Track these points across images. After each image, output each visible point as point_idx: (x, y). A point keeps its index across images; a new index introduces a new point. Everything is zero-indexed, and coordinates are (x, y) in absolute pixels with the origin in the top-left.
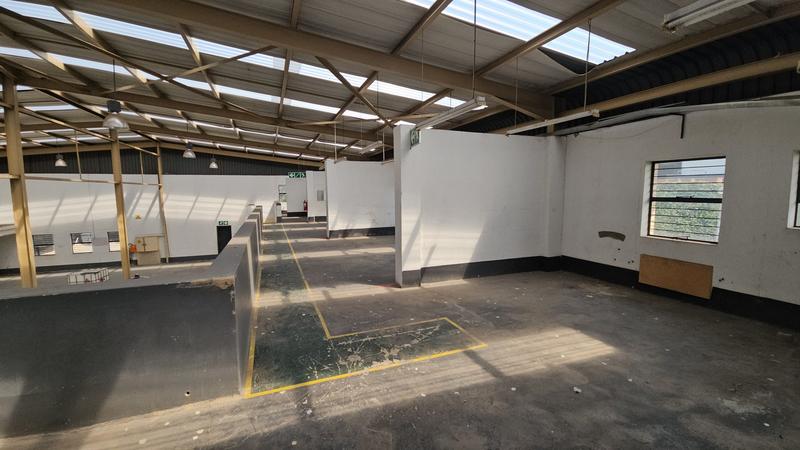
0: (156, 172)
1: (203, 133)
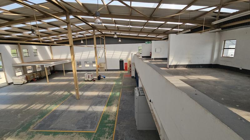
0: (104, 44)
1: (118, 29)
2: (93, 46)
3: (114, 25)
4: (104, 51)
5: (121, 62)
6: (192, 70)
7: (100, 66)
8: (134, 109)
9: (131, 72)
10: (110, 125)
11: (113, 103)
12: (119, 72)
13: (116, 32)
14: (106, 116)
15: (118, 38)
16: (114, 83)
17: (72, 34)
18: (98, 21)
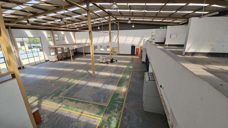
0: (118, 30)
1: (133, 15)
2: (108, 31)
3: (129, 11)
4: (118, 36)
5: (133, 47)
6: (213, 59)
7: (113, 51)
8: (142, 92)
9: (142, 57)
10: (119, 102)
11: (123, 84)
12: (130, 57)
13: (130, 17)
14: (116, 94)
15: (131, 24)
16: (125, 67)
17: (91, 20)
18: (114, 6)
